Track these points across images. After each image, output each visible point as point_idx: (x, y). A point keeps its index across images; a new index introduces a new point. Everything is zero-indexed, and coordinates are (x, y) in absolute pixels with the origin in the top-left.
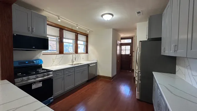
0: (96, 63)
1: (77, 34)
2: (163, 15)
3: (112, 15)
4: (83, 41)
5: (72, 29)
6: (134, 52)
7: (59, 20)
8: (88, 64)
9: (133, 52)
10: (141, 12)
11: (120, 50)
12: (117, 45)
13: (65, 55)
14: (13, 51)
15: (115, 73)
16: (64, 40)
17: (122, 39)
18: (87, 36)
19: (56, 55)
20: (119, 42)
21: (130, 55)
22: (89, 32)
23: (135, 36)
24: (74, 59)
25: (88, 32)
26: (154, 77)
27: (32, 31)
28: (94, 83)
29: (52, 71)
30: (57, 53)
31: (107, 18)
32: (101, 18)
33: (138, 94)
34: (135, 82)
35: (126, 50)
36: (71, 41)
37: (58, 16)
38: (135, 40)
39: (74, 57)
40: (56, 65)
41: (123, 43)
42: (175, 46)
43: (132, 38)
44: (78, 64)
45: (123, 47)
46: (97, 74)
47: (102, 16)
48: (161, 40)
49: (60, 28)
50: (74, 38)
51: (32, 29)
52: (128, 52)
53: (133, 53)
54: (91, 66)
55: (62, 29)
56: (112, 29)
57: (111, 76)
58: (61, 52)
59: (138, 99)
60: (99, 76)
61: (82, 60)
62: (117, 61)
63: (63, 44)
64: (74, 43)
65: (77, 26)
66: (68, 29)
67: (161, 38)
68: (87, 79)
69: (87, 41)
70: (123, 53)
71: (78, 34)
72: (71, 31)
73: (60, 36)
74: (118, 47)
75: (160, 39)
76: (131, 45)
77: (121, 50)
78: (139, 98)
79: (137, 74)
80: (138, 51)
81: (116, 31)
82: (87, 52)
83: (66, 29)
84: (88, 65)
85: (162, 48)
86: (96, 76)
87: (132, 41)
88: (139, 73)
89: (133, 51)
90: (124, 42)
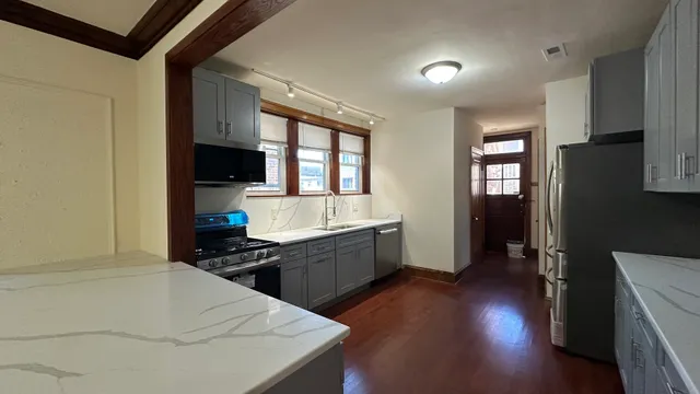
0: (399, 225)
1: (335, 130)
2: (646, 51)
3: (458, 66)
4: (356, 154)
5: (323, 119)
6: (537, 184)
7: (291, 95)
8: (374, 228)
9: (532, 184)
10: (561, 48)
11: (481, 180)
12: (471, 162)
13: (303, 198)
14: (196, 189)
15: (466, 261)
16: (301, 154)
17: (489, 139)
18: (365, 136)
19: (279, 200)
20: (477, 152)
21: (521, 197)
22: (375, 122)
23: (537, 128)
24: (330, 211)
25: (371, 123)
26: (619, 269)
27: (227, 133)
28: (395, 292)
29: (278, 244)
30: (281, 193)
31: (441, 76)
32: (419, 77)
33: (557, 327)
34: (543, 290)
35: (503, 179)
36: (319, 155)
37: (288, 83)
38: (542, 141)
39: (330, 205)
40: (281, 229)
41: (492, 153)
42: (687, 158)
43: (526, 136)
44: (343, 228)
45: (493, 170)
46: (404, 263)
47: (423, 72)
48: (642, 140)
49: (290, 118)
50: (328, 145)
51: (227, 125)
52: (513, 188)
53: (534, 189)
54: (384, 234)
55: (293, 119)
56: (452, 110)
57: (452, 271)
58: (292, 189)
59: (557, 348)
60: (407, 267)
61: (354, 215)
62: (473, 218)
63: (297, 165)
64: (327, 159)
65: (339, 108)
66: (311, 118)
67: (642, 131)
68: (370, 277)
69: (366, 154)
70: (493, 190)
71: (338, 131)
72: (321, 122)
73: (288, 143)
74: (476, 170)
75: (637, 137)
76: (523, 159)
77: (486, 180)
78: (561, 345)
79: (549, 259)
80: (554, 181)
81: (466, 115)
82: (366, 190)
83: (305, 117)
84: (375, 230)
85: (648, 168)
86: (400, 269)
87: (528, 145)
88: (557, 256)
89: (534, 180)
90: (496, 153)
